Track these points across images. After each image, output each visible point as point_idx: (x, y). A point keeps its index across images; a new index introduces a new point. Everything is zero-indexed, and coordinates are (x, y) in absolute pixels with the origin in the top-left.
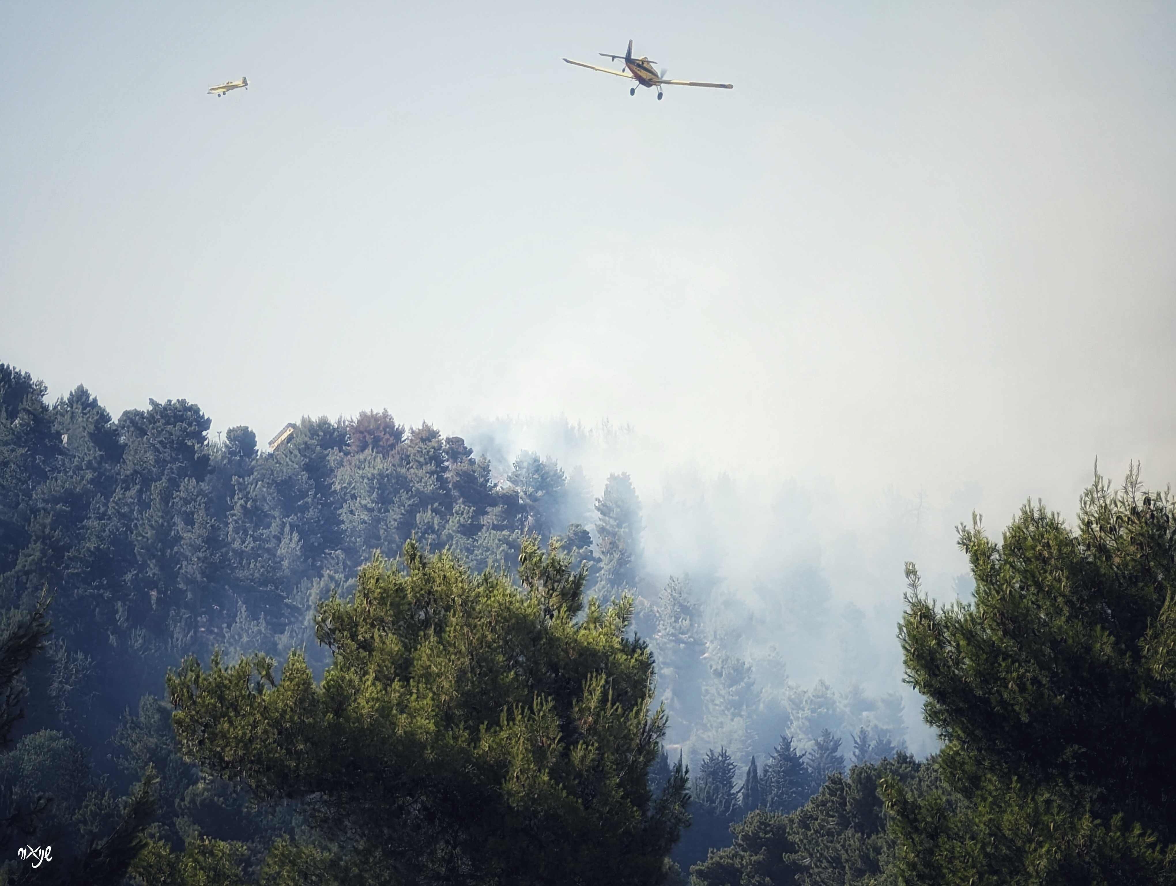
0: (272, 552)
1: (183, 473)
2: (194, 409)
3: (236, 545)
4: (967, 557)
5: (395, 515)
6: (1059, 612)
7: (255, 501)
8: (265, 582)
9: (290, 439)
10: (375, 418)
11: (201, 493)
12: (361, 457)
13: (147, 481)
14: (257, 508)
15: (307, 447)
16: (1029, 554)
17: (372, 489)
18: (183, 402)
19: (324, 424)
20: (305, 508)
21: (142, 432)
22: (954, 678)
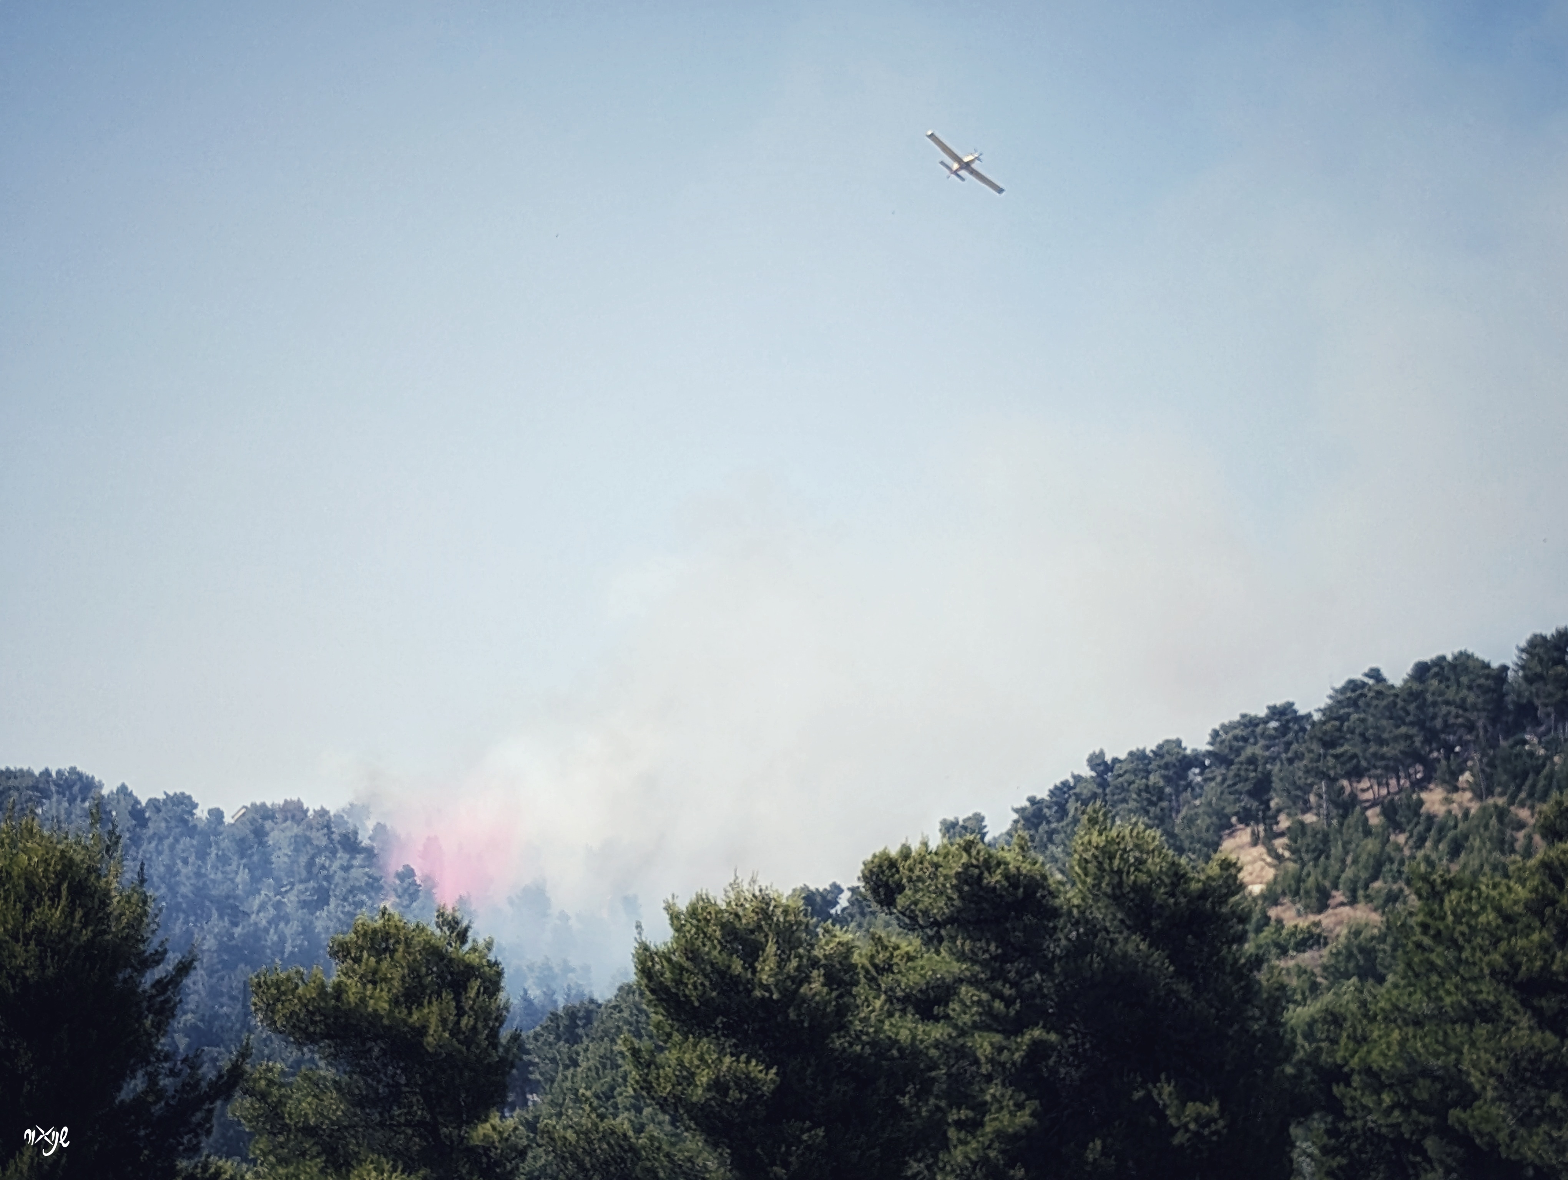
0: (232, 881)
1: (182, 834)
2: (189, 798)
3: (212, 876)
4: (667, 917)
5: (303, 860)
6: (715, 947)
7: (223, 850)
8: (228, 897)
9: (244, 814)
10: (292, 802)
11: (193, 846)
12: (284, 825)
13: (161, 839)
14: (224, 855)
15: (254, 819)
16: (700, 917)
17: (290, 844)
18: (183, 794)
19: (263, 805)
20: (252, 855)
21: (158, 810)
22: (661, 983)
